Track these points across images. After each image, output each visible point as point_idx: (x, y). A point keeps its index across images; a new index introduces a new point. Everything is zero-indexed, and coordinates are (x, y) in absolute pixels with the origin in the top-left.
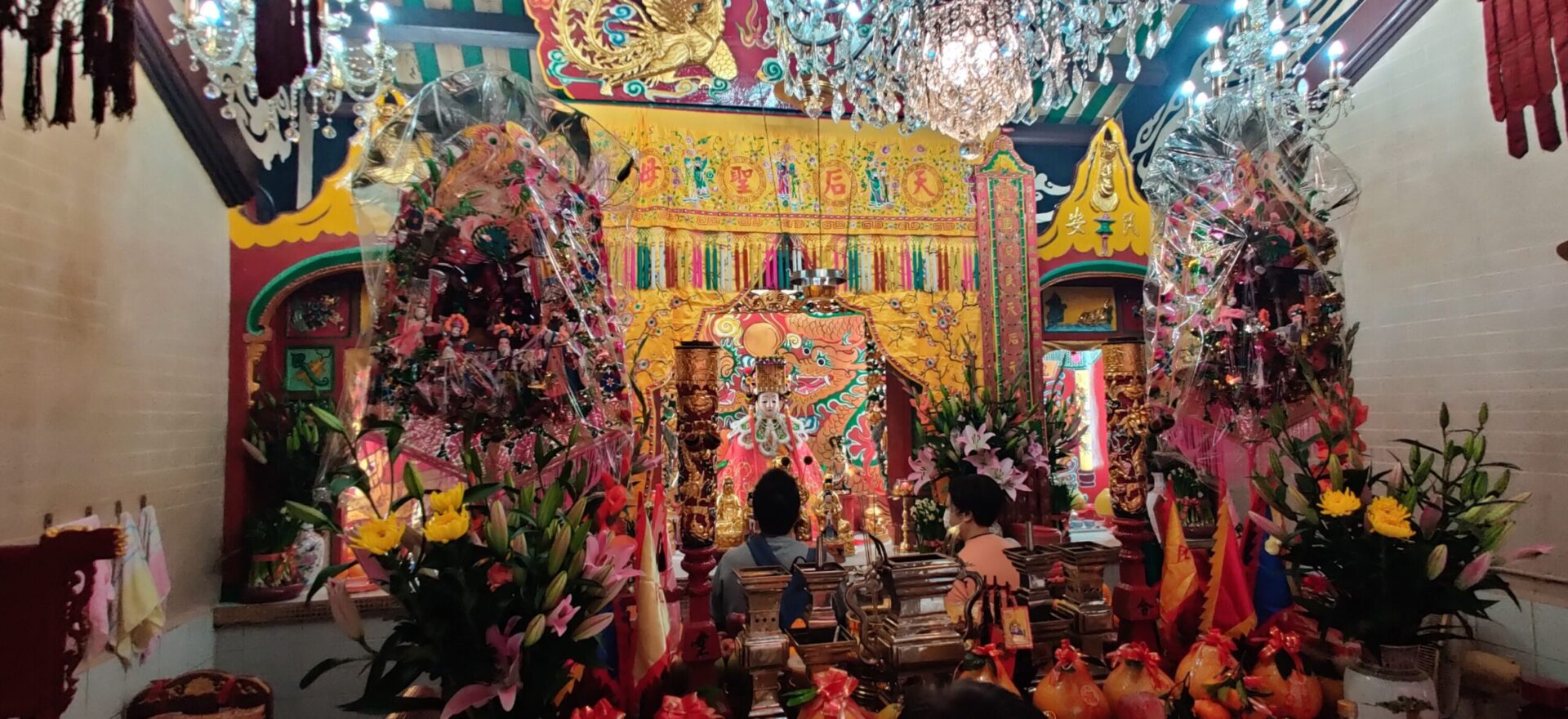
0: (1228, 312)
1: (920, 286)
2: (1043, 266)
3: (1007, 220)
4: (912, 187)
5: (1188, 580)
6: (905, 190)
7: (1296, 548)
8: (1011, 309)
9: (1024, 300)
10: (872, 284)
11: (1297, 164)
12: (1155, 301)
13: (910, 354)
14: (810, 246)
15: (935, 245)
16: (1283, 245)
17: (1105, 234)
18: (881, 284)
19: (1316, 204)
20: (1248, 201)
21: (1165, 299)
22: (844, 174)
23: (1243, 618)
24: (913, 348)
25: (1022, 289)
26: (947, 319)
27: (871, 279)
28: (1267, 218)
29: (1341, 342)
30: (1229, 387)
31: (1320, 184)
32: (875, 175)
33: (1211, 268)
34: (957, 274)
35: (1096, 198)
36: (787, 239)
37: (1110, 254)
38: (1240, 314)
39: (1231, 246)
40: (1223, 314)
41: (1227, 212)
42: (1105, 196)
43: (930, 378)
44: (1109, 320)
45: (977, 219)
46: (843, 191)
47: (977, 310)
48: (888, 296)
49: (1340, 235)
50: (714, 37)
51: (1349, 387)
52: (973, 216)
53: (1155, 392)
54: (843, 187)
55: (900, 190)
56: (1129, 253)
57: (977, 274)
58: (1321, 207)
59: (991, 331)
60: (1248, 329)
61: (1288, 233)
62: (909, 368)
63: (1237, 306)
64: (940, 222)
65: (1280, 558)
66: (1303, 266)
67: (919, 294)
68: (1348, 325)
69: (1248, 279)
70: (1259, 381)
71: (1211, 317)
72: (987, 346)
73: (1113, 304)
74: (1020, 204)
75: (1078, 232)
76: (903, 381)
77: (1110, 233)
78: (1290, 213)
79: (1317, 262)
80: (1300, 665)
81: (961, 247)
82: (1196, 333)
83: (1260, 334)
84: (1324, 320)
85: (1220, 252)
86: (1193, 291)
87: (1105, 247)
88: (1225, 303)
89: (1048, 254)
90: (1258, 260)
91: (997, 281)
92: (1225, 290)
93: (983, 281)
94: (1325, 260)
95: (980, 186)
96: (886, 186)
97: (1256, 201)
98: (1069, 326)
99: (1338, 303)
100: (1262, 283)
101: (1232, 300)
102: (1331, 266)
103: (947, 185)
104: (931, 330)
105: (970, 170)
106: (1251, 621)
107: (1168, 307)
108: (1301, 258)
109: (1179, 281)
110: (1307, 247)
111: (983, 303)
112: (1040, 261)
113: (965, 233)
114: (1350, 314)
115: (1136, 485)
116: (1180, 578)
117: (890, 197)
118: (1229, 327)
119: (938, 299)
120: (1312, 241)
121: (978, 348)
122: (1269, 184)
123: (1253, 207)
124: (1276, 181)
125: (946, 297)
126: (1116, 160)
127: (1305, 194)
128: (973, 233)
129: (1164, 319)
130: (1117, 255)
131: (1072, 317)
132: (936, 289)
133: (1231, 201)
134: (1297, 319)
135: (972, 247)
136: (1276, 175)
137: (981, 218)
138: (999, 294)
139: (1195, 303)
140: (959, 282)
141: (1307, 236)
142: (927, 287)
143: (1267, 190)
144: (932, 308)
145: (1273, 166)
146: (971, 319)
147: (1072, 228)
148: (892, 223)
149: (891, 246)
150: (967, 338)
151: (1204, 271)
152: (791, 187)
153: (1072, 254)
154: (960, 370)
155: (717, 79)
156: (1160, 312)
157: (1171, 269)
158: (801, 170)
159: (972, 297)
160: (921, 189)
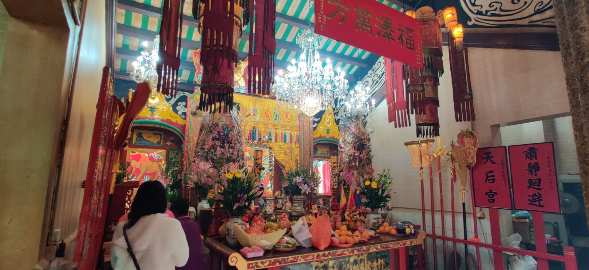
0: (353, 151)
1: (285, 142)
2: (314, 139)
3: (307, 127)
4: (285, 117)
5: (345, 201)
6: (283, 118)
7: (362, 192)
8: (306, 149)
9: (309, 147)
10: (274, 141)
11: (365, 124)
12: (340, 148)
13: (282, 159)
14: (260, 130)
15: (289, 132)
16: (362, 139)
17: (328, 132)
18: (276, 141)
19: (367, 132)
20: (356, 131)
21: (342, 148)
22: (269, 113)
23: (353, 207)
24: (283, 157)
25: (309, 144)
26: (292, 150)
27: (274, 139)
28: (359, 134)
29: (371, 158)
30: (353, 165)
31: (369, 129)
32: (276, 113)
33: (350, 143)
34: (294, 140)
35: (326, 124)
36: (254, 128)
37: (329, 137)
38: (355, 151)
39: (354, 139)
40: (352, 151)
41: (353, 133)
42: (328, 123)
43: (287, 165)
44: (328, 154)
45: (299, 127)
46: (268, 117)
47: (298, 149)
48: (278, 144)
49: (371, 138)
50: (241, 76)
51: (372, 166)
52: (298, 125)
53: (340, 166)
54: (269, 116)
55: (282, 118)
56: (333, 138)
57: (299, 140)
58: (368, 133)
59: (302, 154)
60: (356, 154)
61: (363, 137)
62: (282, 162)
63: (354, 150)
64: (291, 127)
65: (359, 194)
66: (365, 144)
67: (285, 144)
68: (372, 155)
69: (356, 145)
70: (357, 164)
71: (350, 152)
72: (300, 158)
73: (329, 150)
74: (309, 124)
75: (322, 131)
76: (280, 165)
77: (329, 132)
78: (363, 134)
79: (367, 143)
80: (362, 215)
81: (295, 133)
82: (347, 155)
83: (358, 155)
84: (368, 154)
85: (351, 140)
86: (347, 147)
87: (328, 136)
88: (352, 149)
89: (315, 136)
90: (358, 142)
91: (304, 142)
92: (352, 147)
93: (300, 142)
94: (369, 143)
95: (301, 118)
96: (279, 117)
97: (358, 131)
98: (318, 154)
99: (370, 151)
100: (358, 146)
101: (353, 149)
102: (369, 144)
103: (293, 117)
104: (288, 153)
105: (298, 114)
106: (355, 207)
107: (343, 150)
108: (365, 142)
109: (345, 145)
110: (365, 140)
111: (300, 147)
112: (313, 138)
113: (297, 130)
114: (372, 153)
115: (336, 183)
116: (343, 201)
117: (280, 119)
118: (353, 154)
119: (289, 146)
120: (366, 139)
121: (298, 158)
122: (360, 128)
123: (357, 132)
124: (361, 127)
125: (291, 145)
126: (331, 115)
127: (366, 130)
128: (298, 130)
129: (342, 152)
130: (330, 138)
131: (319, 152)
132: (289, 143)
133: (354, 131)
134: (364, 153)
135: (298, 133)
136: (361, 126)
137: (301, 126)
138: (304, 145)
139: (347, 149)
140: (295, 141)
141: (366, 138)
142: (287, 142)
143: (359, 129)
144: (288, 148)
145: (361, 124)
146: (297, 151)
147: (321, 130)
148: (279, 126)
149: (279, 132)
150: (296, 156)
151: (349, 143)
152: (256, 114)
153: (320, 137)
154: (294, 164)
155: (240, 86)
156: (341, 150)
157: (343, 142)
158: (259, 111)
159: (297, 146)
160: (287, 118)
